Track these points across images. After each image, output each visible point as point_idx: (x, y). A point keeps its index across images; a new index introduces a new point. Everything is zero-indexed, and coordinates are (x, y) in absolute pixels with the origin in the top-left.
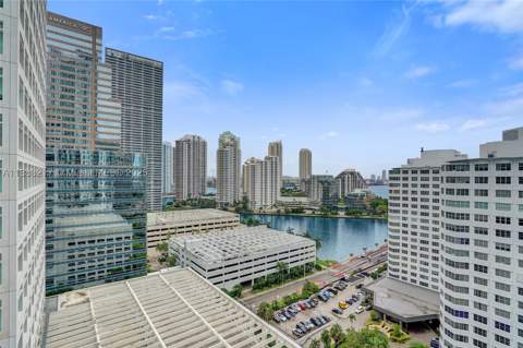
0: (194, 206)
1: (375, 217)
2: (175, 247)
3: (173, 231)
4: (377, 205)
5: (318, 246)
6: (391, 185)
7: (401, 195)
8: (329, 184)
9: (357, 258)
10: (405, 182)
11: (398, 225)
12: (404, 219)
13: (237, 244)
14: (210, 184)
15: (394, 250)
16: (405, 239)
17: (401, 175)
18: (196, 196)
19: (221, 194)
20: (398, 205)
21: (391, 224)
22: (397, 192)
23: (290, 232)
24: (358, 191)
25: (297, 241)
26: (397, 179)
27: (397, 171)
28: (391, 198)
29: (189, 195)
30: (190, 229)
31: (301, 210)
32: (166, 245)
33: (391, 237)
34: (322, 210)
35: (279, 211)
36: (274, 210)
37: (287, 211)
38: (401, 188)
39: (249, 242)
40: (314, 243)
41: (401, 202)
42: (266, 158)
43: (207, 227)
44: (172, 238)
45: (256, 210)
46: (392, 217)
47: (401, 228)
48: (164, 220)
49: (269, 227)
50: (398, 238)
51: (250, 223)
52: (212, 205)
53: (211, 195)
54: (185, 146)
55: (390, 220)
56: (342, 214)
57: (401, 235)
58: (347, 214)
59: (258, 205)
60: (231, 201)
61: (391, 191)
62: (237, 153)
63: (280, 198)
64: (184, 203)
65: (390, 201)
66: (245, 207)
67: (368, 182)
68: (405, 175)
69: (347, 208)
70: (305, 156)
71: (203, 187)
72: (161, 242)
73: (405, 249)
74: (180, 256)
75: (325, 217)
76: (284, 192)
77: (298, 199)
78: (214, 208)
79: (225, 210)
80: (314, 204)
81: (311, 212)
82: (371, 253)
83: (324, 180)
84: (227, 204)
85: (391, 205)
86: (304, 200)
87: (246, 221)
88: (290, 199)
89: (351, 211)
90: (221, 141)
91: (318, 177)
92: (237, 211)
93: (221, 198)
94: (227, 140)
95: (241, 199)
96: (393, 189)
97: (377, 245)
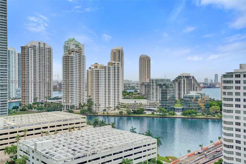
0: (40, 110)
1: (210, 116)
2: (25, 149)
3: (22, 134)
4: (211, 106)
5: (159, 143)
6: (225, 88)
7: (234, 97)
8: (167, 87)
9: (194, 154)
10: (238, 85)
11: (231, 123)
12: (237, 118)
13: (85, 144)
14: (55, 89)
15: (228, 147)
16: (239, 136)
17: (234, 79)
18: (43, 99)
19: (67, 97)
20: (231, 106)
21: (225, 122)
22: (230, 94)
23: (133, 131)
24: (193, 93)
25: (140, 139)
26: (230, 82)
27: (230, 75)
28: (225, 99)
29: (35, 99)
30: (39, 131)
31: (141, 111)
32: (15, 147)
33: (225, 134)
34: (160, 111)
35: (121, 113)
36: (117, 111)
37: (129, 113)
38: (234, 91)
39: (96, 141)
40: (155, 140)
41: (234, 103)
42: (109, 64)
43: (56, 129)
44: (22, 140)
45: (100, 112)
46: (226, 117)
47: (235, 126)
48: (12, 124)
49: (113, 127)
50: (232, 135)
51: (96, 124)
52: (57, 108)
53: (57, 98)
54: (31, 52)
55: (224, 119)
56: (179, 114)
57: (234, 132)
58: (183, 114)
59: (102, 107)
60: (76, 104)
61: (224, 93)
62: (81, 59)
63: (122, 101)
64: (30, 107)
65: (224, 102)
66: (90, 110)
67: (201, 85)
68: (238, 79)
69: (183, 109)
70: (145, 62)
71: (49, 92)
72: (9, 146)
73: (238, 145)
74: (30, 158)
75: (163, 117)
76: (126, 95)
77: (138, 101)
78: (61, 110)
79: (71, 112)
80: (154, 105)
81: (150, 113)
82: (207, 149)
83: (162, 83)
84: (73, 107)
85: (225, 105)
86: (144, 102)
87: (92, 122)
88: (131, 101)
89: (187, 111)
90: (66, 48)
91: (157, 80)
92: (83, 113)
93: (67, 101)
94: (72, 47)
95: (85, 102)
96: (227, 91)
97: (211, 142)
